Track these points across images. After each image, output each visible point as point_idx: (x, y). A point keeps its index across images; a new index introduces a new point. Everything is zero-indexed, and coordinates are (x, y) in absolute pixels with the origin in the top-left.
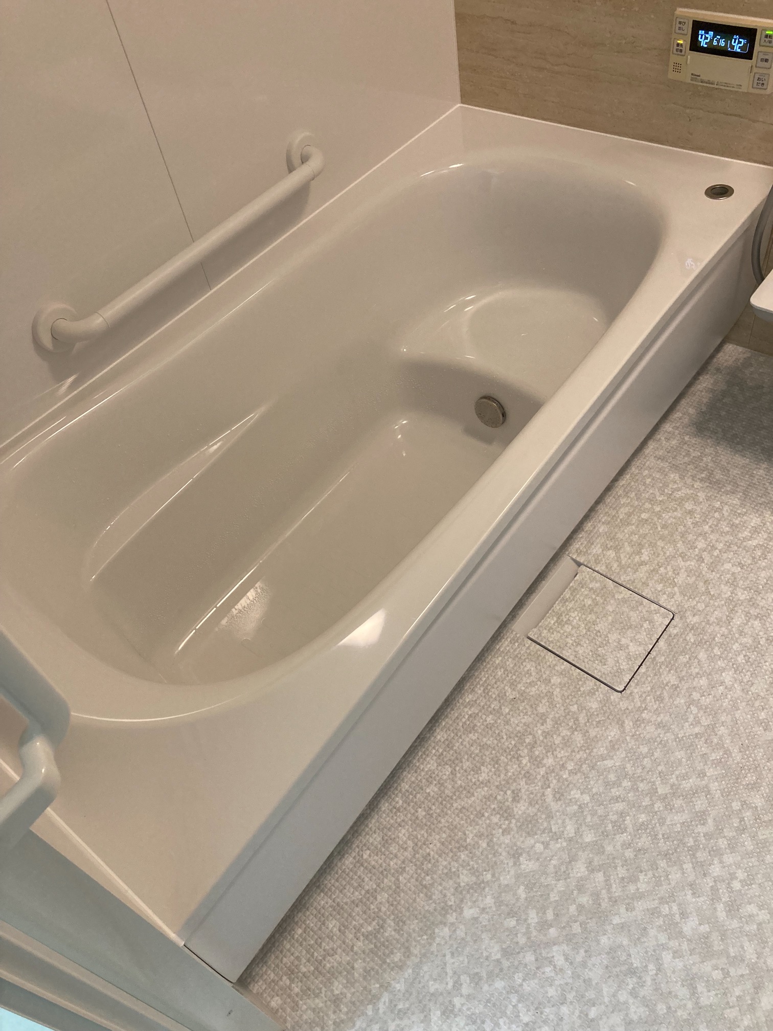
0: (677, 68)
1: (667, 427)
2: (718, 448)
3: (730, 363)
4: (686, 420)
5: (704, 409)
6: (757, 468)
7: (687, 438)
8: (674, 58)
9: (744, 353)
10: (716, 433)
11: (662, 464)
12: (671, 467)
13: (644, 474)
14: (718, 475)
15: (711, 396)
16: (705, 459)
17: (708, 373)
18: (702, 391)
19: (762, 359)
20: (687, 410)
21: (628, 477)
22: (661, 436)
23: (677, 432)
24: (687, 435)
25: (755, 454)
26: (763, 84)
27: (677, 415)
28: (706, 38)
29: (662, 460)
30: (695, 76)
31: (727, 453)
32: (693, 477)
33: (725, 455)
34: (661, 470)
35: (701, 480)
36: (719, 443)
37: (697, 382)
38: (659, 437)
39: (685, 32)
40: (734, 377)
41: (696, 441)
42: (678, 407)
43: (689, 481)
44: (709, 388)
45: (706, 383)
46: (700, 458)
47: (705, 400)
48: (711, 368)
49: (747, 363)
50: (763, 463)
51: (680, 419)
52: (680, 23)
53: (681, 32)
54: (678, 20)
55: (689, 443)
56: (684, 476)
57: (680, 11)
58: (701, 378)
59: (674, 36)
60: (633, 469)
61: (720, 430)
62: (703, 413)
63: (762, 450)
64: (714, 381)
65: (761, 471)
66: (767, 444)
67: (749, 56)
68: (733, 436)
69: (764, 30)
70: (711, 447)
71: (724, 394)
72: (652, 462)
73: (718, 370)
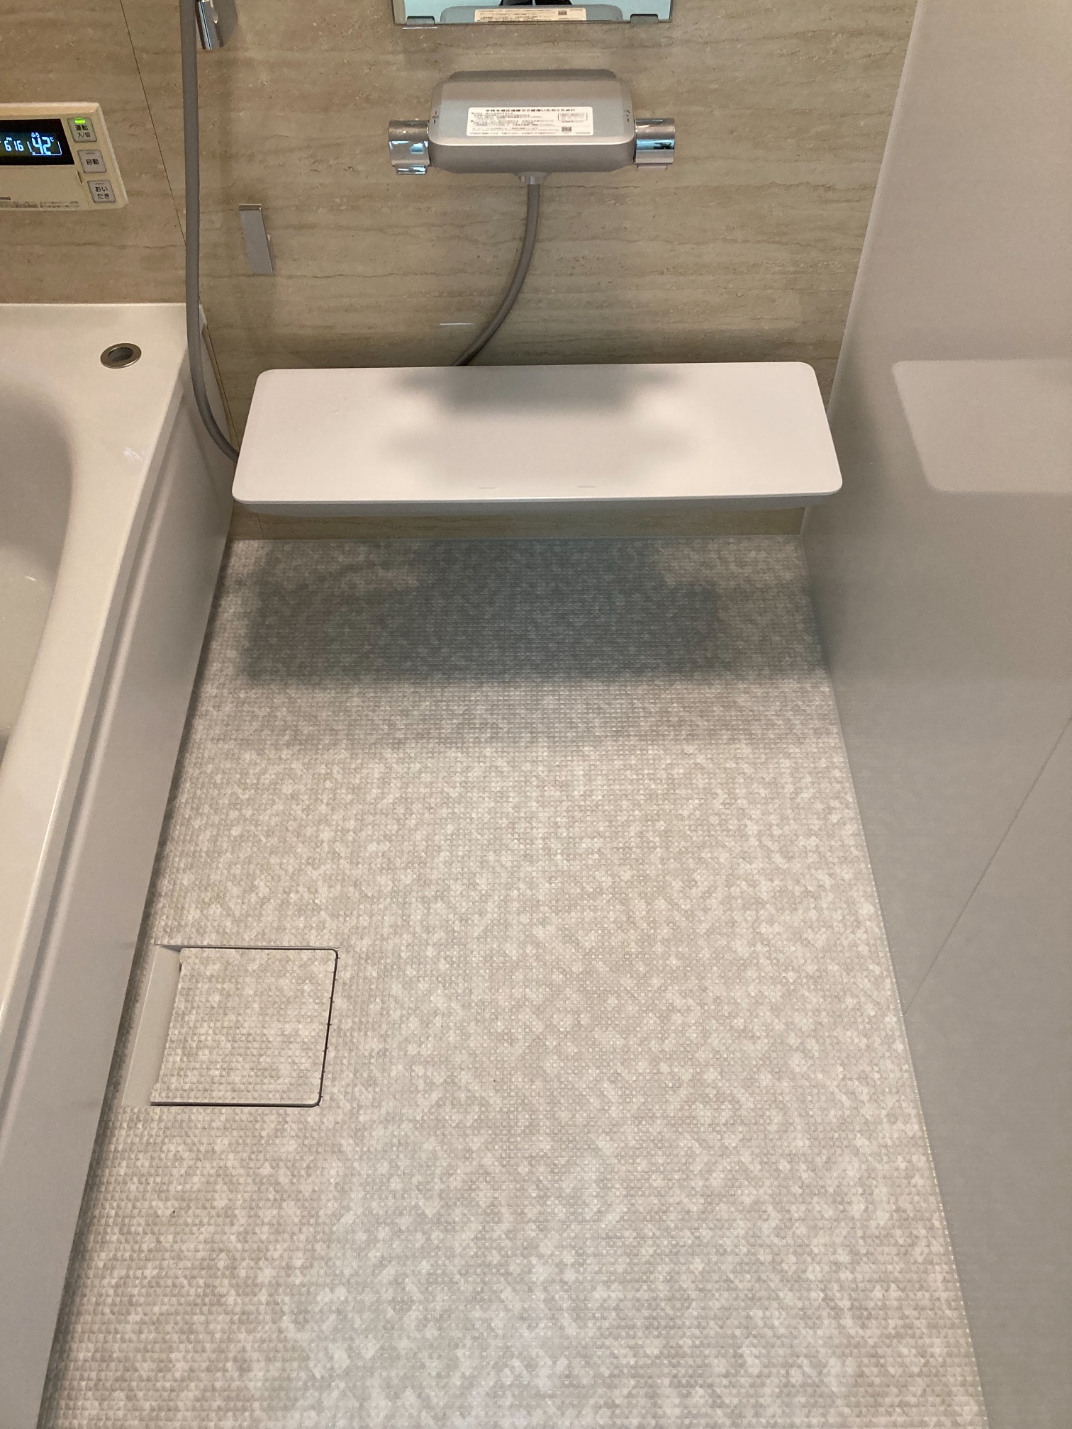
1: (209, 690)
2: (288, 691)
3: (251, 568)
4: (230, 670)
5: (246, 644)
6: (348, 698)
7: (242, 695)
9: (263, 547)
10: (277, 671)
11: (226, 746)
12: (240, 745)
13: (209, 772)
14: (307, 729)
15: (247, 622)
16: (278, 714)
17: (228, 593)
18: (232, 621)
19: (288, 548)
20: (225, 656)
21: (188, 785)
22: (206, 706)
23: (225, 692)
24: (241, 689)
25: (338, 680)
26: (107, 195)
27: (214, 667)
29: (224, 740)
31: (303, 694)
32: (277, 747)
33: (304, 697)
34: (229, 755)
35: (288, 745)
36: (287, 683)
37: (220, 610)
38: (204, 708)
40: (264, 583)
41: (256, 693)
43: (272, 754)
44: (240, 613)
45: (232, 607)
46: (272, 716)
47: (242, 632)
48: (230, 583)
49: (272, 561)
50: (353, 687)
51: (221, 672)
55: (247, 701)
56: (262, 750)
58: (223, 603)
60: (190, 770)
61: (280, 665)
62: (248, 650)
63: (344, 671)
64: (243, 600)
65: (355, 699)
66: (347, 660)
67: (66, 159)
68: (300, 667)
69: (70, 119)
70: (279, 693)
71: (263, 613)
72: (210, 749)
73: (240, 583)
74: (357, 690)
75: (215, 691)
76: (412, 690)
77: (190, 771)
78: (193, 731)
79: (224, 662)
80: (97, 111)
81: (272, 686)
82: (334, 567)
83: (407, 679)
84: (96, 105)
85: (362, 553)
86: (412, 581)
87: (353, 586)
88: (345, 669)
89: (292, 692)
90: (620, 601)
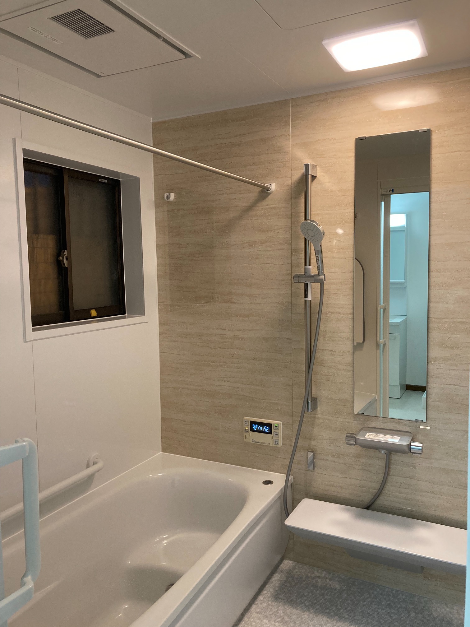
0: (247, 437)
1: (261, 598)
2: (285, 606)
3: (287, 568)
4: (269, 595)
5: (277, 589)
6: (303, 614)
7: (270, 603)
8: (245, 434)
9: (292, 564)
10: (283, 600)
11: (259, 616)
12: (264, 616)
13: (251, 621)
14: (286, 619)
15: (280, 583)
16: (279, 612)
17: (277, 573)
18: (275, 581)
19: (301, 566)
20: (269, 590)
21: (244, 622)
22: (258, 602)
23: (265, 600)
24: (270, 601)
25: (302, 608)
26: (277, 443)
27: (265, 592)
28: (255, 427)
29: (259, 614)
30: (253, 440)
31: (289, 609)
32: (275, 621)
33: (289, 610)
34: (259, 619)
35: (279, 622)
36: (285, 604)
37: (273, 577)
38: (257, 603)
39: (248, 425)
40: (289, 573)
41: (275, 604)
42: (265, 589)
43: (273, 623)
44: (278, 580)
45: (276, 578)
46: (277, 612)
47: (277, 585)
48: (278, 571)
49: (294, 568)
50: (306, 612)
51: (266, 594)
52: (246, 422)
53: (246, 425)
54: (245, 421)
55: (271, 605)
56: (270, 621)
57: (245, 418)
58: (274, 575)
59: (244, 426)
61: (285, 598)
62: (277, 591)
63: (305, 606)
64: (280, 576)
65: (306, 616)
66: (307, 603)
67: (271, 433)
68: (291, 600)
69: (274, 424)
70: (282, 606)
71: (286, 582)
72: (255, 615)
73: (282, 571)
74: (307, 613)
75: (262, 599)
76: (326, 619)
77: (246, 619)
78: (251, 608)
79: (268, 592)
80: (281, 424)
81: (280, 603)
82: (313, 575)
83: (326, 615)
84: (281, 422)
85: (324, 574)
86: (338, 587)
87: (317, 582)
88: (306, 606)
89: (286, 607)
90: (413, 614)
